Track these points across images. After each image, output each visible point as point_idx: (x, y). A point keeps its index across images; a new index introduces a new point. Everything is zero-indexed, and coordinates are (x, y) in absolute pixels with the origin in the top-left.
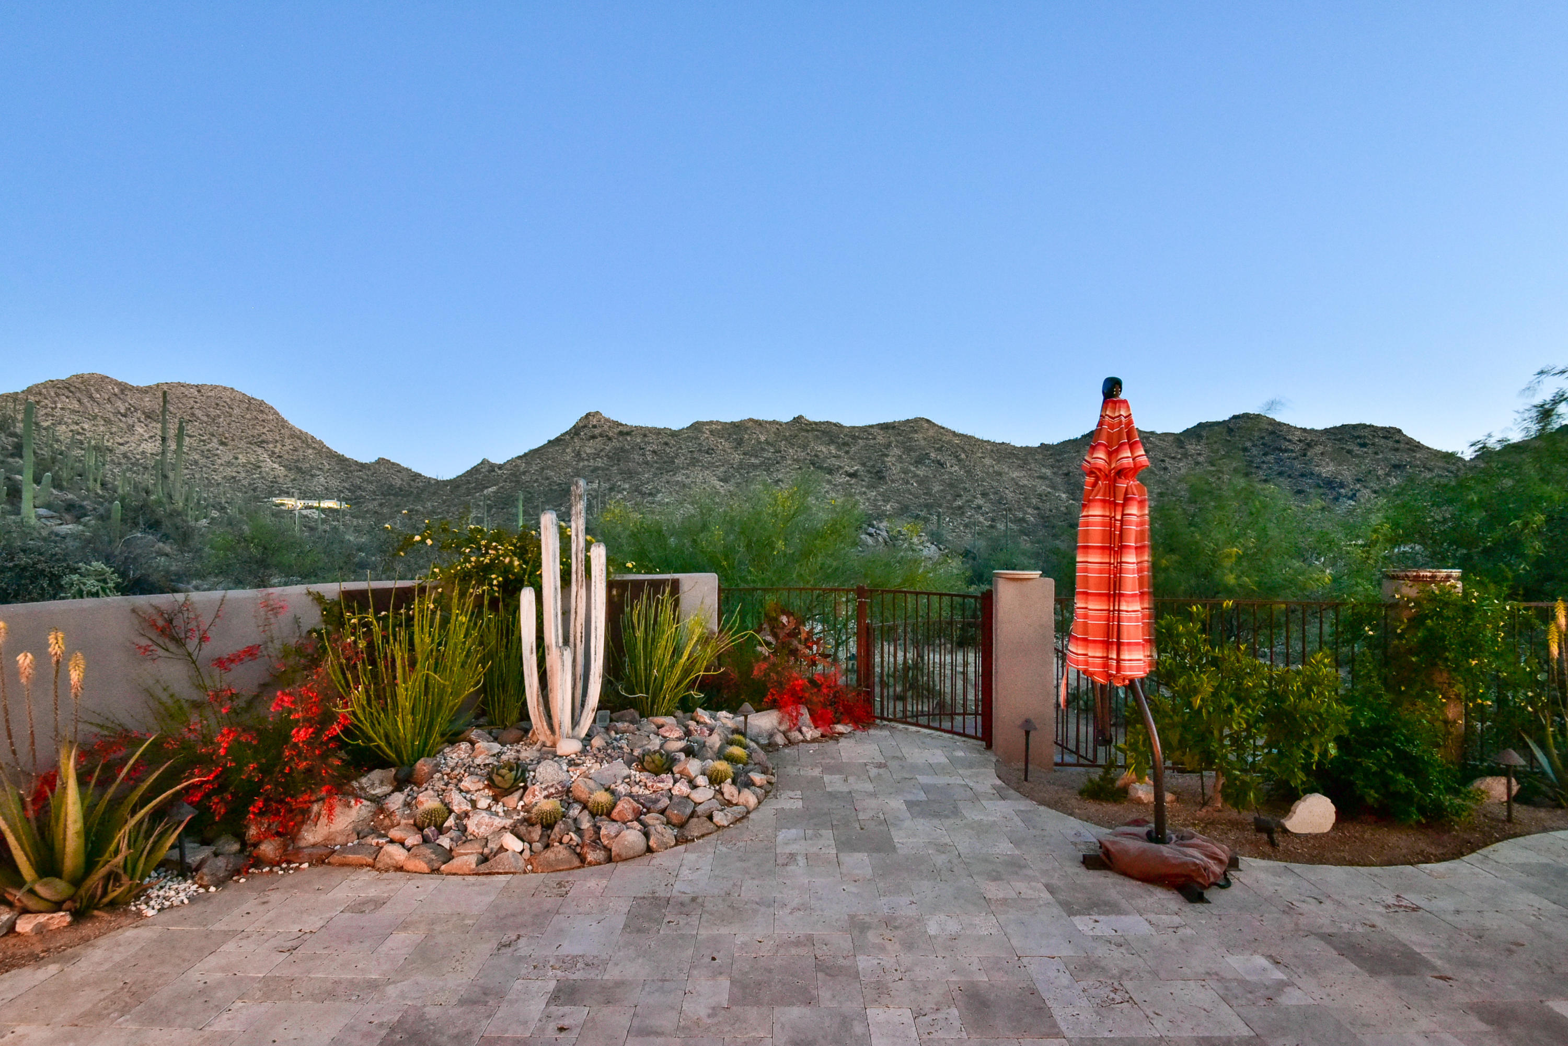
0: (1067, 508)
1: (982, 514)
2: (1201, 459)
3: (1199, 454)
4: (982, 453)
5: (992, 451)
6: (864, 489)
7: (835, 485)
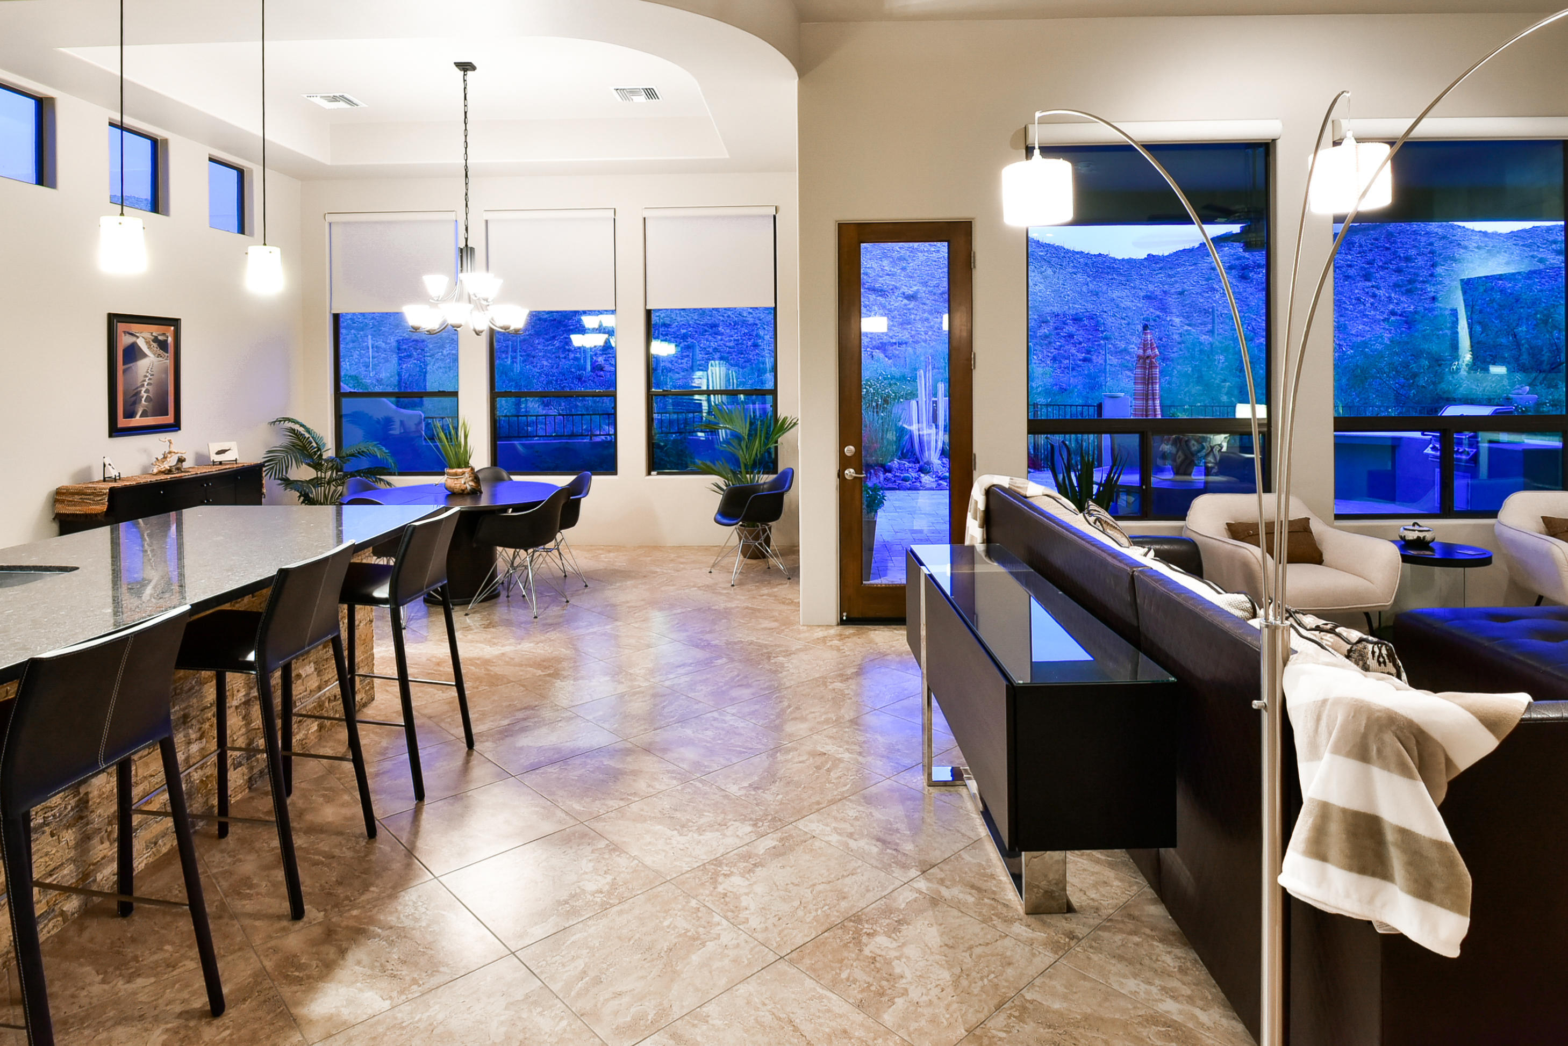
0: (1181, 335)
1: (1074, 344)
2: (1352, 272)
3: (1350, 266)
4: (1074, 267)
5: (1086, 264)
6: (926, 315)
7: (890, 310)
